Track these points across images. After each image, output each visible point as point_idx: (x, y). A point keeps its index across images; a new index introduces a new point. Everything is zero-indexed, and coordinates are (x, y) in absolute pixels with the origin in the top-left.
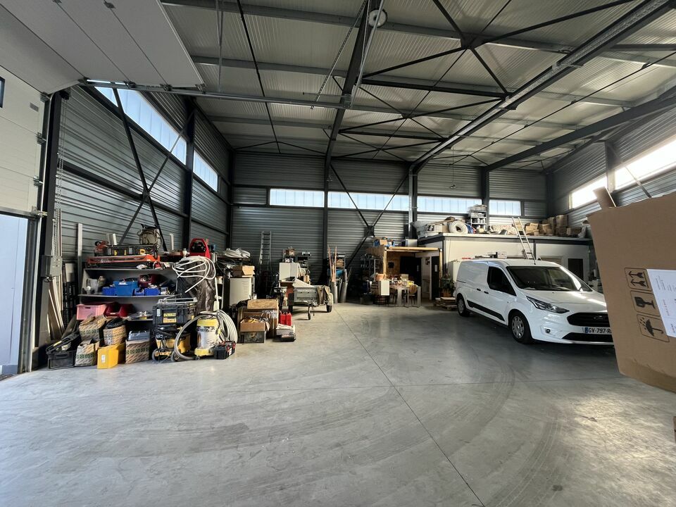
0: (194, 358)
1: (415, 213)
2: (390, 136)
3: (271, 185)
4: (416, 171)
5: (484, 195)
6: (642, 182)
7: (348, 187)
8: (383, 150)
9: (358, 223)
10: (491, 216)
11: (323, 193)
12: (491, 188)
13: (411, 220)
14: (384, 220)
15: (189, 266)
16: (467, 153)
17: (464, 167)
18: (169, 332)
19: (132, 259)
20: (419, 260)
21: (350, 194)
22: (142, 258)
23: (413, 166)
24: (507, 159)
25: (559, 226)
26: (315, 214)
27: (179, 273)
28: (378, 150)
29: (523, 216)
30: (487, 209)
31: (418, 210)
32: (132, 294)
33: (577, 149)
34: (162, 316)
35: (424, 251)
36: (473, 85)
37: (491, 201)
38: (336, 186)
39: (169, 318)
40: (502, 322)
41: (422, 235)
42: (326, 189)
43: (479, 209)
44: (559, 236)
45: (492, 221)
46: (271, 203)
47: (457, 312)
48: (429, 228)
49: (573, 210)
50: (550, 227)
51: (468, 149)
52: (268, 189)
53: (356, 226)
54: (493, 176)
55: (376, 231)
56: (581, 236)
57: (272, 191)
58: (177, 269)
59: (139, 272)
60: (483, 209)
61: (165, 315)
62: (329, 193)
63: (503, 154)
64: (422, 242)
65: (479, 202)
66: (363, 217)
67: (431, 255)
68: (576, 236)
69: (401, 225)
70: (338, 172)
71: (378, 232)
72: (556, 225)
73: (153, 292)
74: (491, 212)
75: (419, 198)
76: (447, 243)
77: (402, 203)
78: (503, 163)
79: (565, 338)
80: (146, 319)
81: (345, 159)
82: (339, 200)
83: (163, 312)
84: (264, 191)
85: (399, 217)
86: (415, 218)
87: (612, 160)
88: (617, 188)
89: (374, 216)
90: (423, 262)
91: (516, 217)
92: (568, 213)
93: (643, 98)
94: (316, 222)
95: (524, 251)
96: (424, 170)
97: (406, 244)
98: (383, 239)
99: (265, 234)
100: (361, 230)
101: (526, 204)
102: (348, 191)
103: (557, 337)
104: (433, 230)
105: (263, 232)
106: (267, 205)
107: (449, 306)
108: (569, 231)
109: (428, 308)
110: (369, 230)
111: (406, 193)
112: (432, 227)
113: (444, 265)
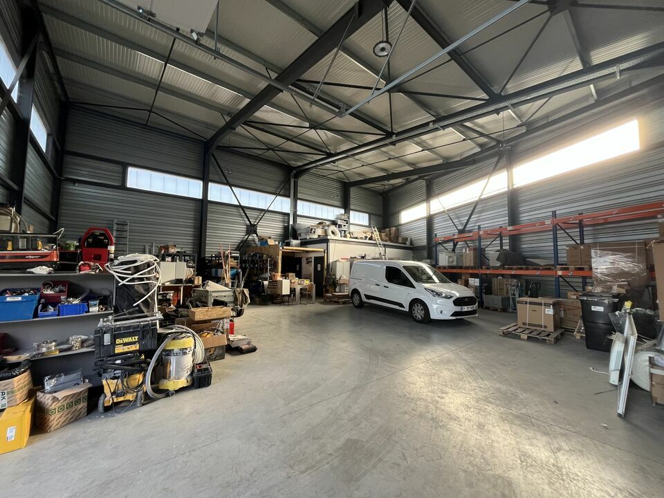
0: (167, 394)
1: (295, 216)
2: (288, 139)
3: (129, 162)
4: (297, 176)
5: (346, 206)
6: (448, 211)
7: (231, 181)
8: (273, 150)
9: (239, 220)
10: (351, 224)
11: (201, 183)
12: (352, 201)
13: (291, 223)
14: (266, 220)
15: (137, 269)
16: (340, 169)
17: (333, 180)
18: (132, 365)
19: (23, 257)
20: (300, 260)
21: (235, 189)
22: (43, 256)
23: (294, 172)
24: (366, 180)
25: (392, 236)
26: (191, 205)
27: (123, 279)
28: (269, 149)
29: (369, 226)
30: (349, 218)
31: (298, 213)
32: (32, 315)
33: (408, 182)
34: (113, 344)
35: (307, 252)
36: (373, 119)
37: (351, 212)
38: (216, 178)
39: (125, 344)
40: (402, 309)
41: (303, 236)
42: (206, 179)
43: (343, 217)
44: (392, 242)
45: (352, 229)
46: (129, 185)
47: (352, 305)
48: (310, 230)
49: (401, 225)
50: (386, 235)
51: (341, 166)
52: (125, 166)
53: (239, 224)
54: (353, 192)
55: (259, 230)
56: (408, 243)
57: (131, 170)
58: (115, 272)
59: (40, 277)
60: (345, 217)
61: (118, 341)
62: (210, 184)
63: (362, 175)
64: (304, 244)
65: (342, 211)
66: (245, 214)
67: (313, 255)
68: (405, 244)
69: (280, 225)
70: (220, 163)
71: (261, 231)
72: (390, 235)
73: (75, 309)
74: (352, 221)
75: (299, 202)
76: (331, 245)
77: (282, 204)
78: (362, 183)
79: (452, 315)
80: (57, 354)
81: (230, 150)
82: (219, 193)
83: (114, 338)
84: (119, 168)
85: (280, 217)
86: (295, 221)
87: (429, 194)
88: (431, 213)
89: (256, 214)
90: (304, 262)
91: (366, 226)
92: (398, 226)
93: (453, 158)
94: (191, 214)
95: (380, 254)
96: (305, 177)
97: (291, 243)
98: (270, 238)
99: (118, 224)
100: (244, 228)
101: (372, 217)
102: (231, 185)
103: (447, 316)
104: (314, 232)
105: (116, 221)
106: (123, 187)
107: (340, 300)
108: (400, 240)
109: (321, 303)
110: (251, 229)
111: (288, 196)
112: (313, 230)
113: (328, 265)
